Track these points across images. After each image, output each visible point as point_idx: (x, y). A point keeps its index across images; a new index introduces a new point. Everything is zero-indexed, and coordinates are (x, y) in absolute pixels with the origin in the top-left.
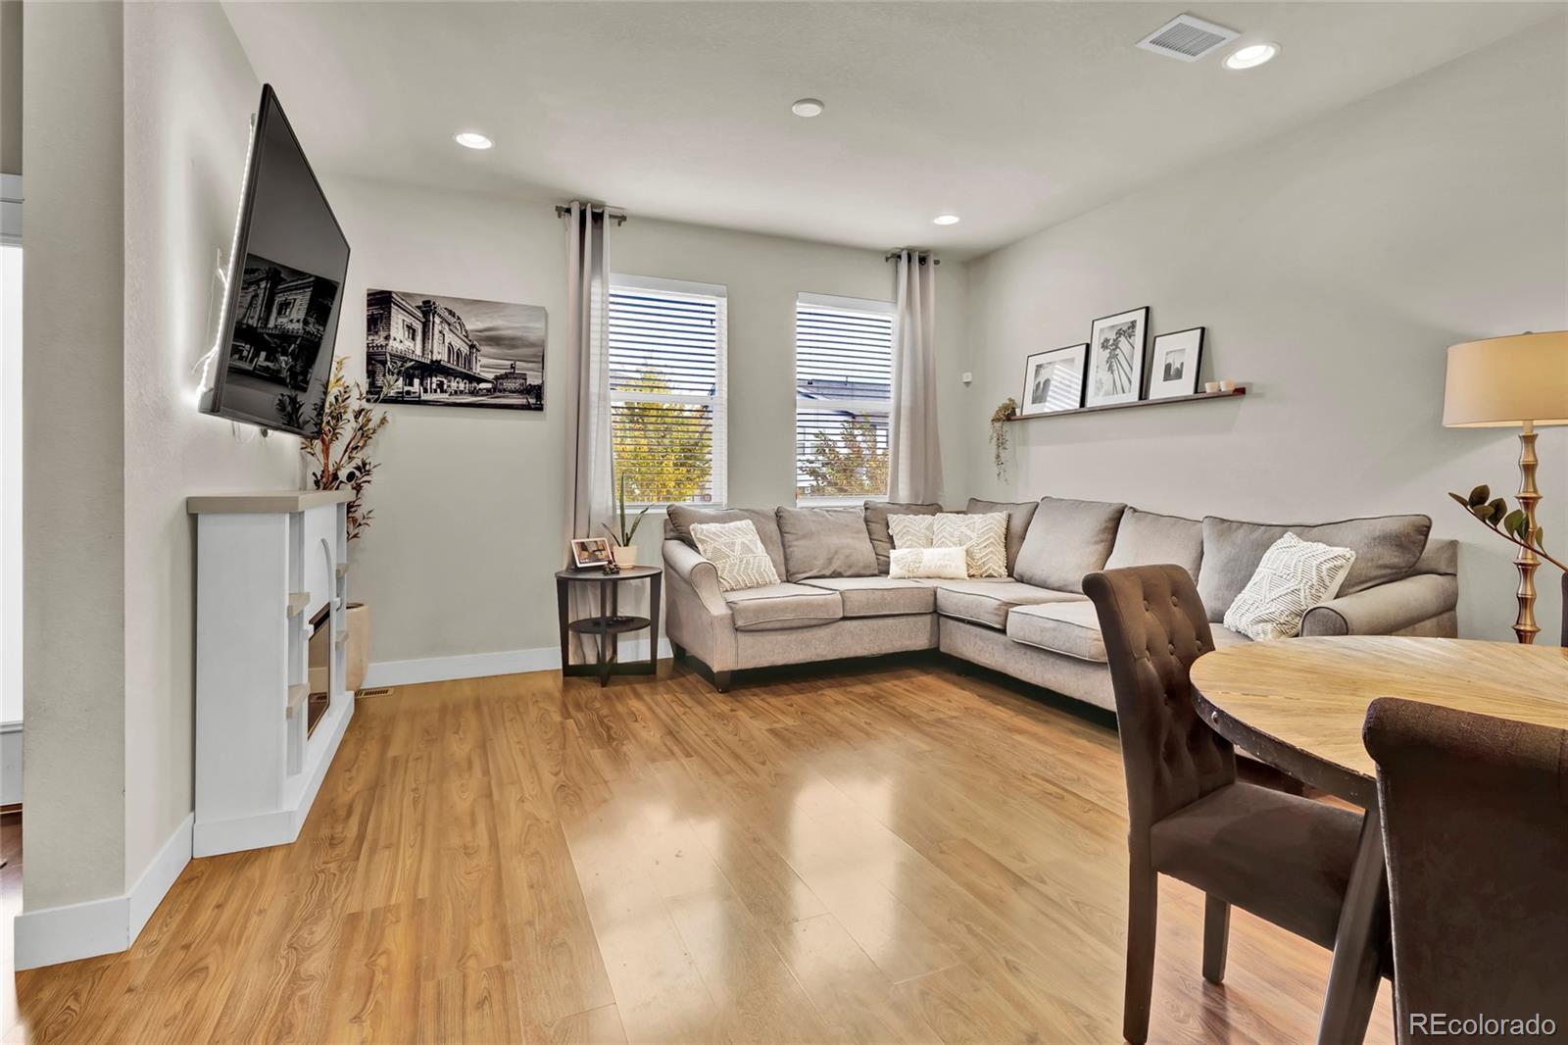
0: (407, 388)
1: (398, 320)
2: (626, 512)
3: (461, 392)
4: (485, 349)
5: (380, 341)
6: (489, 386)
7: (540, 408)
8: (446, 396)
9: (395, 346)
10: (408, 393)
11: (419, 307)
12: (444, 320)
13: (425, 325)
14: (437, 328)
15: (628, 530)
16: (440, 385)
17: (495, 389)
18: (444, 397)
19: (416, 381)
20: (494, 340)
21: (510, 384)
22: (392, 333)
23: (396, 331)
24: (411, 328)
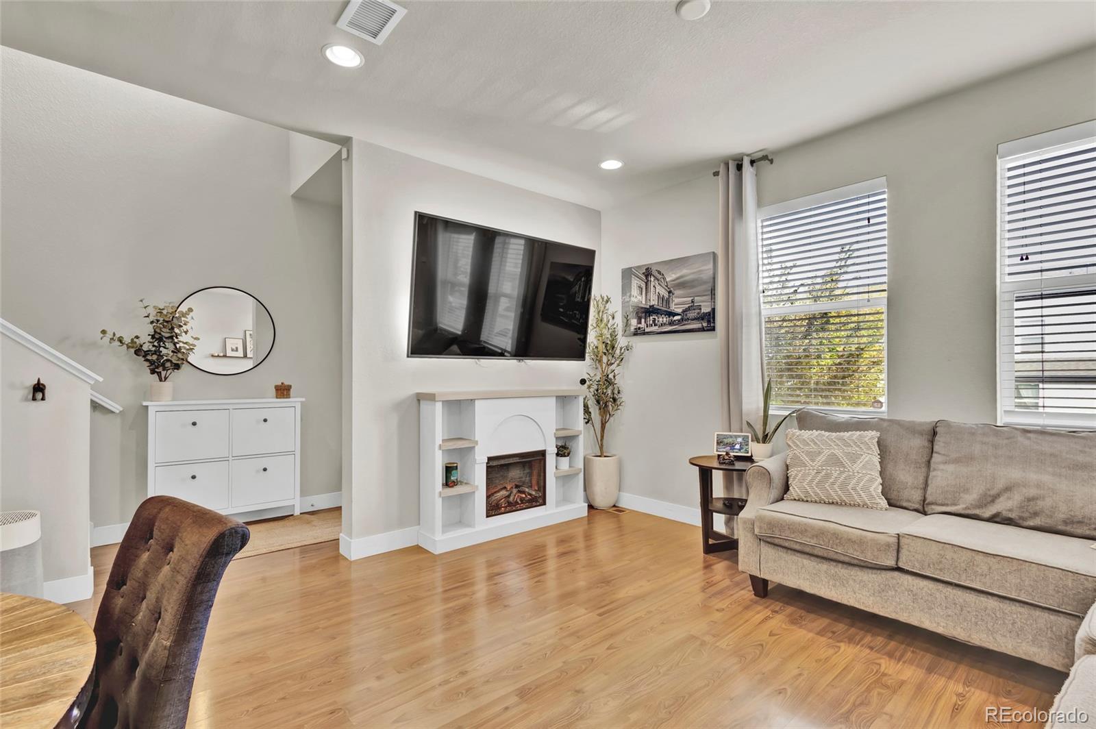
0: (639, 326)
1: (635, 283)
2: (771, 412)
3: (665, 324)
4: (677, 292)
5: (627, 299)
6: (679, 317)
7: (713, 329)
8: (657, 327)
9: (633, 299)
10: (639, 328)
11: (643, 273)
12: (656, 278)
13: (646, 283)
14: (652, 284)
15: (770, 429)
16: (654, 321)
17: (682, 319)
18: (654, 329)
19: (643, 320)
20: (682, 285)
21: (692, 314)
22: (633, 294)
23: (635, 291)
24: (640, 288)
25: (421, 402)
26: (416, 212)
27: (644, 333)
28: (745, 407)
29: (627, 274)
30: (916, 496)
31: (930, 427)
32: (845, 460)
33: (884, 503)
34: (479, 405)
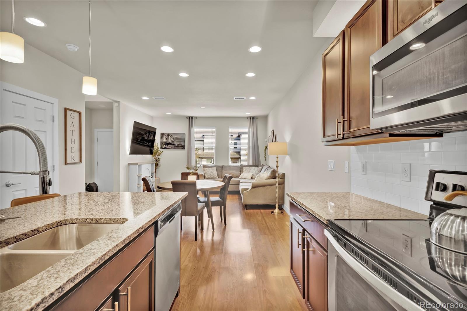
1: (164, 137)
2: (197, 165)
3: (173, 147)
4: (176, 140)
5: (162, 140)
7: (184, 149)
9: (164, 140)
10: (165, 147)
11: (167, 135)
12: (170, 136)
13: (168, 137)
14: (170, 138)
16: (170, 146)
17: (177, 146)
18: (170, 148)
19: (167, 146)
20: (177, 139)
21: (180, 146)
22: (164, 139)
23: (164, 138)
24: (166, 138)
25: (130, 165)
26: (134, 121)
27: (167, 149)
28: (192, 165)
29: (162, 134)
30: (221, 176)
31: (222, 167)
32: (213, 172)
33: (218, 178)
34: (142, 165)
